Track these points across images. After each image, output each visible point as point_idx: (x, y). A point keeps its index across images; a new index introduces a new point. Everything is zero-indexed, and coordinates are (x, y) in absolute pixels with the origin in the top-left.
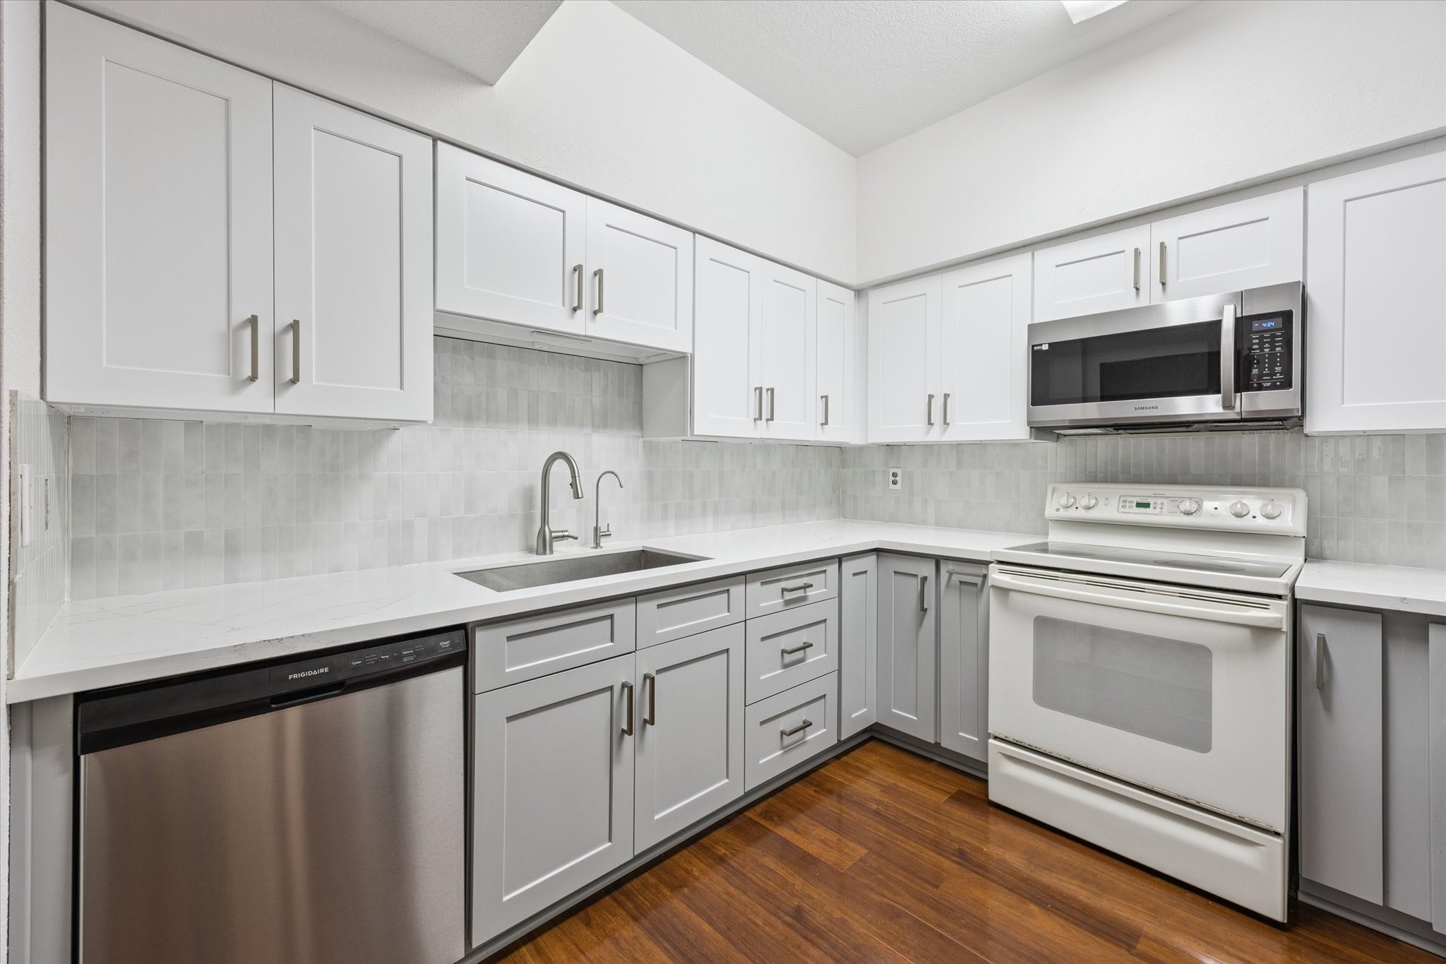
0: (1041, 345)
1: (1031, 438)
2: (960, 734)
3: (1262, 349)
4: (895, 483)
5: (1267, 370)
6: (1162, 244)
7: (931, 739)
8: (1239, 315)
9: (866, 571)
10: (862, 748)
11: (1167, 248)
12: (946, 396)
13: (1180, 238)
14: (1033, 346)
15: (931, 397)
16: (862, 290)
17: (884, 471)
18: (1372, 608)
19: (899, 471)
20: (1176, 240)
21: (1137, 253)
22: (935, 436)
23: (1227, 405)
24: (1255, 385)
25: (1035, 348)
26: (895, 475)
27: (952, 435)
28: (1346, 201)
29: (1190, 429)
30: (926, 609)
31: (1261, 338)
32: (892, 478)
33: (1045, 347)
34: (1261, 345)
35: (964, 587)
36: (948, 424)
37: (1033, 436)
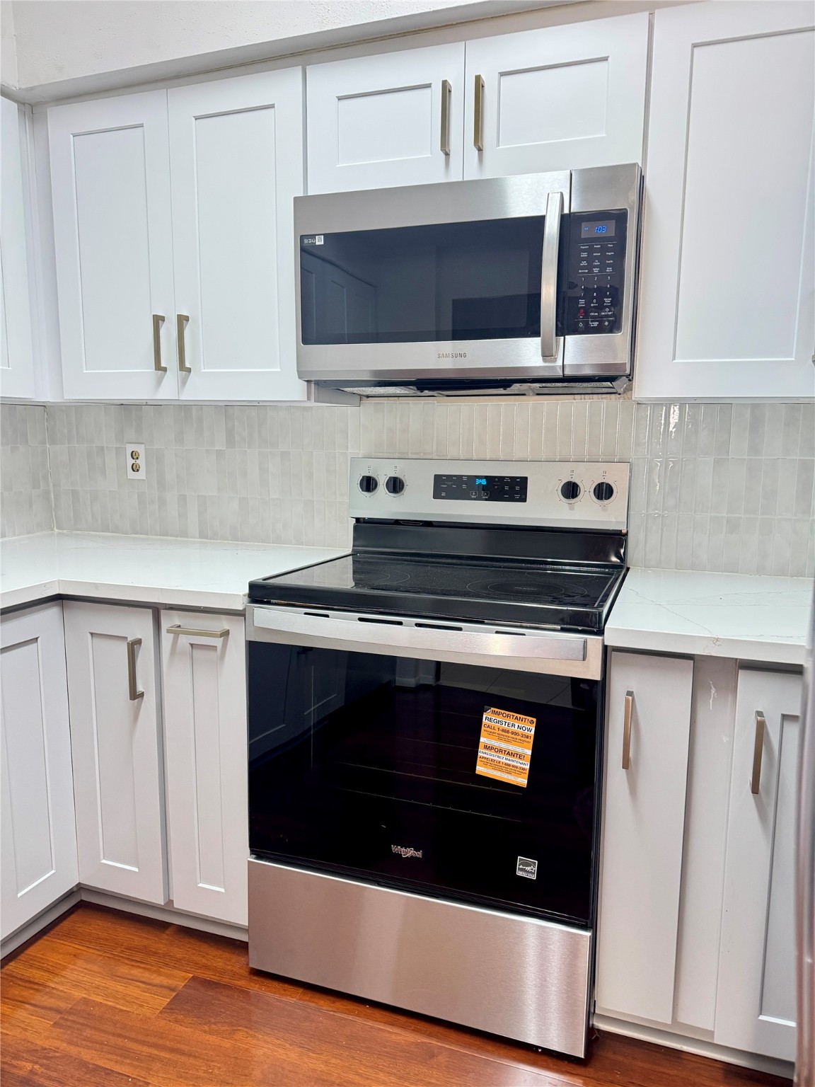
0: (313, 236)
1: (309, 399)
2: (200, 885)
3: (590, 267)
4: (135, 468)
5: (595, 301)
6: (478, 78)
7: (160, 901)
8: (566, 211)
9: (37, 638)
10: (52, 932)
11: (485, 85)
12: (182, 320)
13: (502, 74)
14: (302, 237)
15: (158, 320)
16: (39, 104)
17: (117, 448)
18: (684, 654)
19: (140, 449)
20: (497, 75)
21: (446, 90)
22: (168, 390)
23: (547, 354)
24: (581, 325)
25: (306, 241)
26: (134, 455)
27: (197, 390)
28: (695, 46)
29: (508, 391)
30: (142, 695)
31: (590, 251)
32: (130, 461)
33: (320, 241)
34: (590, 259)
35: (197, 653)
36: (189, 370)
37: (313, 397)
